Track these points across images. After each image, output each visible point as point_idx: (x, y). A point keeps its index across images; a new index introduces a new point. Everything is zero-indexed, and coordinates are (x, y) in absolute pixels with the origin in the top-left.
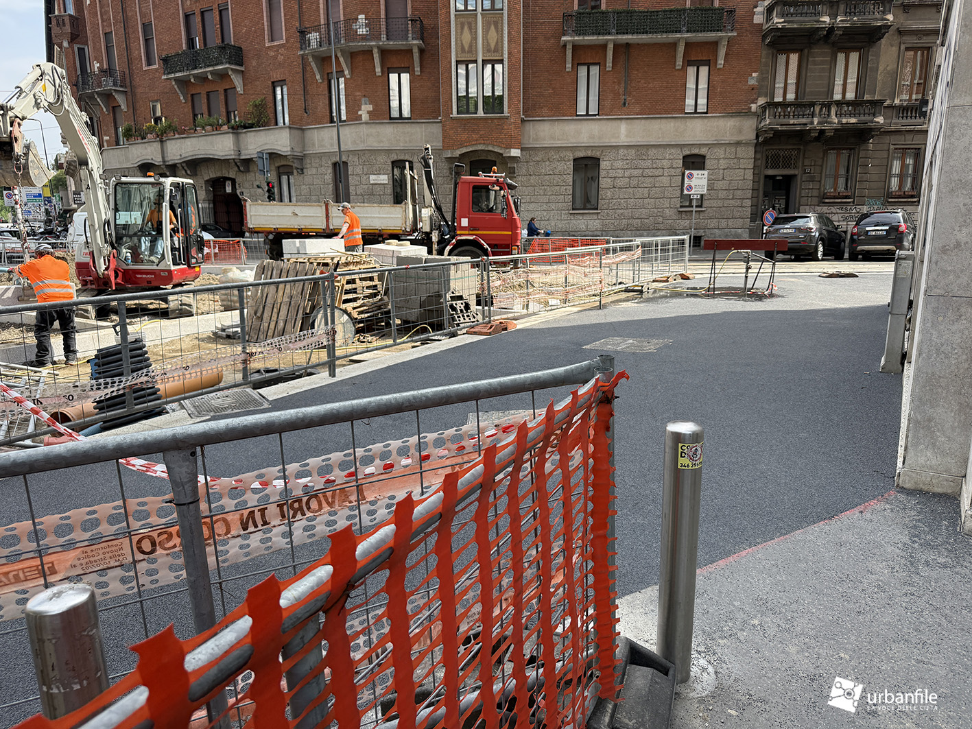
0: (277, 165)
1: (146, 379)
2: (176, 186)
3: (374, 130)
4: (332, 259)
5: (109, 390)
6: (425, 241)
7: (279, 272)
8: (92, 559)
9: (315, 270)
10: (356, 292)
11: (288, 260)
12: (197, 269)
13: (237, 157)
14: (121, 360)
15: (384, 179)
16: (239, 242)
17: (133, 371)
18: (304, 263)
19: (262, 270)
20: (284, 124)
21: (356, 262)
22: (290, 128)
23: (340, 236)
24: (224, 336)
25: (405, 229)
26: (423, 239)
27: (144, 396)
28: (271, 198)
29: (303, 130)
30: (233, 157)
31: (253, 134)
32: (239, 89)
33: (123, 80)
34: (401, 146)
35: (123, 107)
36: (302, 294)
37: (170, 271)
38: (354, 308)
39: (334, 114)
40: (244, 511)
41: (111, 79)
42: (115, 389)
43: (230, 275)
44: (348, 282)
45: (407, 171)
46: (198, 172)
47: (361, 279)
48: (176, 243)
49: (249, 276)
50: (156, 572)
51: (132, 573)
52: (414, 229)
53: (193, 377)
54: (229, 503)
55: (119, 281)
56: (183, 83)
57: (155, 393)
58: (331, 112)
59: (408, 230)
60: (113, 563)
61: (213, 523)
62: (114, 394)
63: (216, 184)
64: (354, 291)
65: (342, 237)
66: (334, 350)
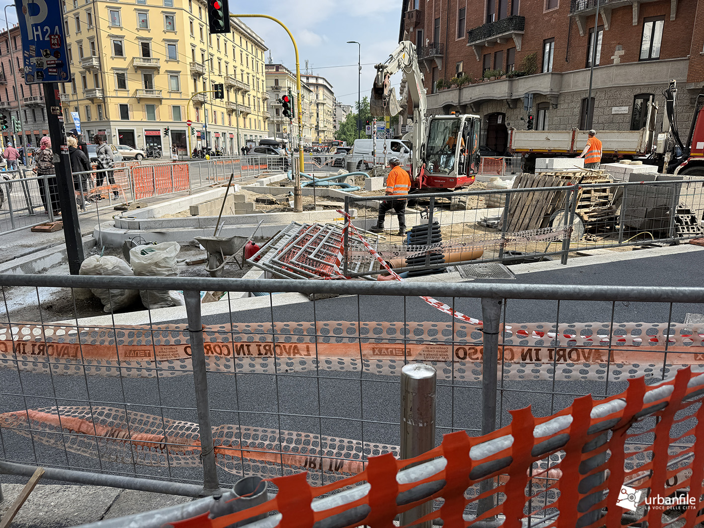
0: (538, 102)
1: (439, 248)
2: (468, 120)
3: (623, 70)
4: (574, 174)
5: (417, 253)
6: (657, 160)
7: (532, 182)
8: (430, 353)
9: (560, 181)
10: (590, 201)
11: (540, 173)
12: (473, 178)
13: (509, 98)
14: (427, 234)
15: (625, 110)
16: (502, 159)
17: (433, 242)
18: (552, 176)
19: (519, 180)
20: (548, 71)
21: (594, 177)
22: (552, 74)
23: (582, 156)
24: (486, 225)
25: (640, 150)
26: (655, 159)
27: (436, 259)
28: (530, 127)
29: (562, 75)
30: (507, 98)
31: (523, 80)
32: (518, 48)
33: (442, 49)
34: (646, 82)
35: (439, 68)
36: (546, 200)
37: (455, 179)
38: (586, 213)
39: (590, 61)
40: (525, 348)
41: (435, 49)
42: (421, 252)
43: (495, 183)
44: (584, 193)
45: (649, 103)
46: (481, 110)
47: (595, 191)
48: (462, 159)
49: (508, 183)
50: (464, 371)
51: (450, 368)
52: (648, 151)
53: (467, 250)
54: (516, 340)
55: (424, 183)
56: (480, 47)
57: (441, 258)
58: (588, 59)
59: (642, 151)
60: (441, 359)
61: (504, 350)
62: (420, 255)
63: (492, 117)
64: (588, 199)
65: (584, 157)
66: (569, 244)
